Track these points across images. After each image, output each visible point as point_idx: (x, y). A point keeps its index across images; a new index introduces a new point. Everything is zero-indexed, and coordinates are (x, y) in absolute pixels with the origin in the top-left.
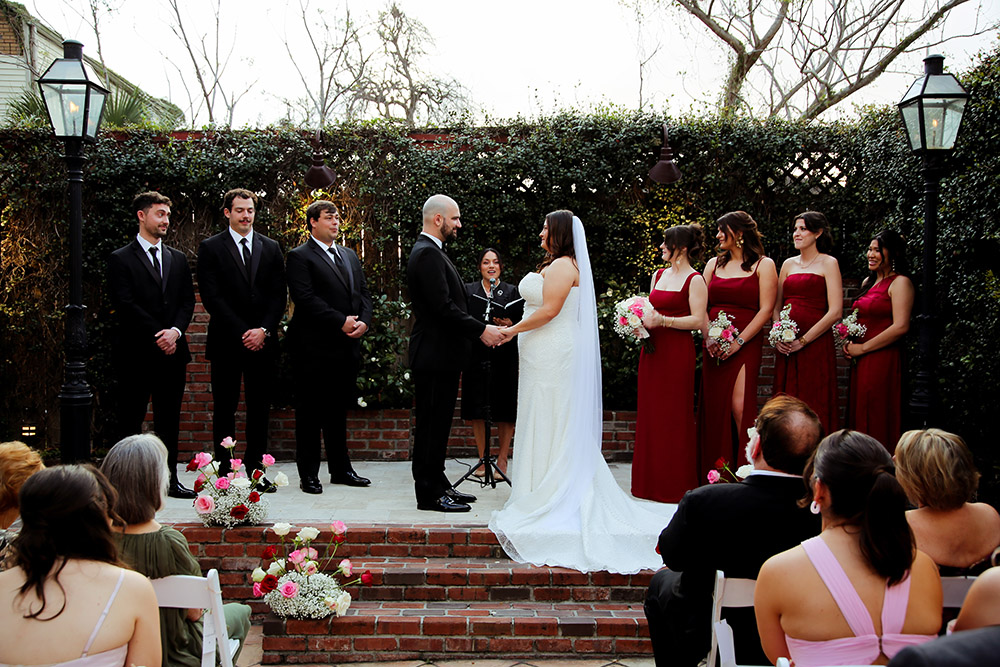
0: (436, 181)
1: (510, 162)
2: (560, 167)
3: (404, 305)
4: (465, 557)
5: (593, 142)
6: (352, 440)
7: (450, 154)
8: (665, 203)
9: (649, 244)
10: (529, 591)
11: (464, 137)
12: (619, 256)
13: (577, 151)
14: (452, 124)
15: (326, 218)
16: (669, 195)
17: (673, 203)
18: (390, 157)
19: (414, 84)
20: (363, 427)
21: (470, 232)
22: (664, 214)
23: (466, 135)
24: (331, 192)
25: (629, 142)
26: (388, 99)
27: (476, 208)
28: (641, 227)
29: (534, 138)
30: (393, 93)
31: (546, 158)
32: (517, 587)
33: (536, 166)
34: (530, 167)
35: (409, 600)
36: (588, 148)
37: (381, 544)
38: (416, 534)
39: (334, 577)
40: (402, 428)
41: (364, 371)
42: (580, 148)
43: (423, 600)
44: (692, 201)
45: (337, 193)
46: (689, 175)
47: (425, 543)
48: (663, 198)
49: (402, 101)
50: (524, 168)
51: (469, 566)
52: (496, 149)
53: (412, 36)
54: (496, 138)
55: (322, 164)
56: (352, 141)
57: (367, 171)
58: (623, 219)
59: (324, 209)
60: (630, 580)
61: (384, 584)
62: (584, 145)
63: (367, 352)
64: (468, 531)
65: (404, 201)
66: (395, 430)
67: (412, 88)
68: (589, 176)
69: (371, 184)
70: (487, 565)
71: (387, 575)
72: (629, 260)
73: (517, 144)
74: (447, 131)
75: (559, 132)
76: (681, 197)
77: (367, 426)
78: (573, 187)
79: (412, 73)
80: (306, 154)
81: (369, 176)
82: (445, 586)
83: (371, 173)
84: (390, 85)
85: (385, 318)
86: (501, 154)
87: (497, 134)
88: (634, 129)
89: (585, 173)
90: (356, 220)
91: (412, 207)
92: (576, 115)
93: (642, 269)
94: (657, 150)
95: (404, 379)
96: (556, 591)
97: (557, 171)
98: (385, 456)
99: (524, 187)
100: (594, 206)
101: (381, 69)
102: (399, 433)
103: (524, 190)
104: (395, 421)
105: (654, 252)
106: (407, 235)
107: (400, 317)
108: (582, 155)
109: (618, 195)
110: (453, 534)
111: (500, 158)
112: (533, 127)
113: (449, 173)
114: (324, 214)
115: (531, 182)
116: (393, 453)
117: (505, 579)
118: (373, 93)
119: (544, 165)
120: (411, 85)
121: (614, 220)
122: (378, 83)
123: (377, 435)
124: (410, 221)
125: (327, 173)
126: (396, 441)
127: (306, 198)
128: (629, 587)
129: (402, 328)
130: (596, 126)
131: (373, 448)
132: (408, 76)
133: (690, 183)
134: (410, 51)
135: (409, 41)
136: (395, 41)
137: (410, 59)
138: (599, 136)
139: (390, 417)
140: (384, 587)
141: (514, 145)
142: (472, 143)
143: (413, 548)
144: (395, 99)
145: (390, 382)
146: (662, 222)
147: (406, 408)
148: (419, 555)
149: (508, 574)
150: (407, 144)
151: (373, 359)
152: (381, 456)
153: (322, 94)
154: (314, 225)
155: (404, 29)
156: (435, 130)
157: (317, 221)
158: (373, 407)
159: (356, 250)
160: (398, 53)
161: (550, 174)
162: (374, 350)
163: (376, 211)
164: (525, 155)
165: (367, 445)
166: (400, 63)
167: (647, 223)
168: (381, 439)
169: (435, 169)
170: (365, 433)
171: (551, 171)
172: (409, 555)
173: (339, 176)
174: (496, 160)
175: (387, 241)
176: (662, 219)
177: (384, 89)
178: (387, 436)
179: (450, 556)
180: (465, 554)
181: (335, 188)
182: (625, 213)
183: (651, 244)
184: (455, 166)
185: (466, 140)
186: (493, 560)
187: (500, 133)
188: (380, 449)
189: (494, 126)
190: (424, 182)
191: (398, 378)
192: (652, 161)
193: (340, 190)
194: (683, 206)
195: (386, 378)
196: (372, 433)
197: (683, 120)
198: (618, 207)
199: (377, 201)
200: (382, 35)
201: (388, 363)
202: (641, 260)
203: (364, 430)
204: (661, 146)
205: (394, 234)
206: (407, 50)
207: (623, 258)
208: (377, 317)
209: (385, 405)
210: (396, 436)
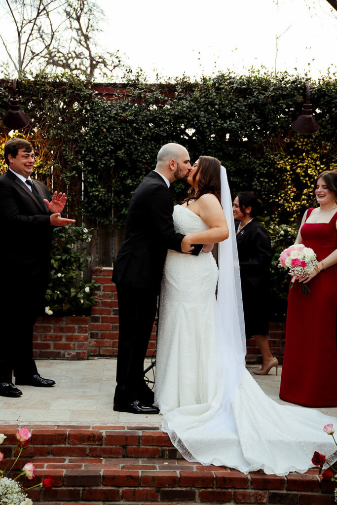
0: (115, 128)
1: (177, 113)
2: (218, 118)
3: (86, 230)
4: (137, 457)
5: (245, 98)
6: (39, 342)
7: (127, 105)
8: (303, 151)
9: (288, 185)
10: (195, 493)
11: (139, 91)
12: (264, 194)
13: (232, 106)
14: (129, 80)
15: (23, 156)
16: (307, 144)
17: (310, 151)
18: (76, 105)
19: (93, 55)
20: (49, 331)
21: (142, 171)
22: (303, 160)
23: (141, 90)
24: (26, 134)
25: (275, 99)
26: (73, 67)
27: (147, 151)
28: (283, 171)
29: (197, 94)
30: (77, 61)
31: (206, 111)
32: (184, 489)
33: (198, 117)
34: (193, 118)
35: (85, 501)
36: (242, 104)
37: (63, 446)
38: (94, 436)
39: (17, 481)
40: (82, 333)
41: (51, 285)
42: (235, 103)
43: (99, 500)
44: (326, 149)
45: (30, 135)
46: (325, 127)
47: (101, 445)
48: (302, 147)
49: (83, 68)
50: (188, 119)
51: (141, 468)
52: (164, 102)
53: (92, 16)
54: (165, 93)
55: (18, 108)
56: (44, 90)
57: (57, 117)
58: (269, 164)
59: (21, 148)
60: (286, 485)
61: (64, 486)
62: (238, 101)
63: (54, 268)
64: (140, 433)
65: (87, 143)
66: (76, 334)
67: (92, 59)
68: (242, 128)
69: (60, 128)
70: (157, 466)
71: (67, 477)
72: (272, 198)
73: (183, 98)
74: (124, 86)
75: (218, 89)
76: (317, 146)
77: (52, 331)
78: (228, 136)
79: (91, 47)
80: (5, 100)
81: (58, 121)
82: (119, 487)
83: (60, 119)
84: (74, 55)
85: (70, 241)
86: (169, 107)
87: (166, 89)
88: (281, 88)
89: (238, 124)
90: (47, 157)
91: (94, 149)
92: (232, 75)
93: (283, 205)
94: (298, 106)
95: (84, 292)
96: (220, 493)
97: (216, 122)
98: (67, 356)
99: (187, 135)
100: (245, 152)
101: (67, 42)
102: (79, 336)
103: (187, 138)
104: (76, 326)
105: (293, 192)
106: (90, 172)
107: (82, 240)
108: (237, 109)
109: (265, 143)
110: (126, 437)
111: (168, 110)
112: (196, 85)
113: (124, 121)
114: (21, 152)
115: (193, 131)
116: (73, 353)
117: (174, 481)
118: (61, 60)
119: (204, 117)
120: (90, 55)
121: (261, 165)
122: (65, 53)
123: (60, 338)
124: (92, 160)
125: (23, 117)
126: (77, 343)
127: (4, 137)
128: (284, 492)
129: (84, 249)
130: (248, 85)
131: (57, 349)
132: (88, 48)
133: (325, 134)
134: (90, 27)
135: (89, 20)
136: (78, 19)
137: (90, 35)
138: (251, 94)
139: (72, 323)
140: (64, 488)
141: (179, 99)
142: (145, 97)
143: (91, 450)
144: (78, 67)
145: (73, 294)
146: (300, 167)
147: (86, 316)
148: (96, 455)
149: (176, 477)
150: (91, 95)
151: (59, 275)
152: (64, 355)
153: (20, 57)
154: (11, 161)
155: (85, 10)
156: (115, 85)
157: (15, 157)
158: (58, 315)
159: (46, 183)
160: (80, 29)
161: (209, 124)
162: (60, 267)
163: (64, 150)
164: (189, 107)
165: (52, 346)
166: (82, 38)
167: (288, 168)
168: (64, 341)
169: (114, 117)
170: (51, 337)
171: (210, 122)
172: (87, 455)
173: (33, 120)
174: (164, 111)
175: (73, 177)
176: (300, 164)
177: (70, 58)
178: (69, 339)
179: (124, 457)
180: (137, 455)
181: (29, 130)
182: (270, 159)
183: (291, 184)
184: (131, 115)
185: (140, 93)
186: (161, 461)
187: (168, 89)
188: (63, 349)
189: (164, 83)
190: (105, 127)
191: (80, 291)
192: (294, 116)
193: (34, 132)
194: (319, 153)
195: (69, 290)
196: (56, 337)
197: (321, 81)
198: (264, 153)
199: (64, 143)
200: (68, 14)
201: (72, 278)
202: (282, 198)
203: (50, 333)
204: (303, 103)
205: (79, 170)
206: (88, 28)
207: (268, 196)
208: (63, 239)
209: (68, 313)
210: (77, 339)
